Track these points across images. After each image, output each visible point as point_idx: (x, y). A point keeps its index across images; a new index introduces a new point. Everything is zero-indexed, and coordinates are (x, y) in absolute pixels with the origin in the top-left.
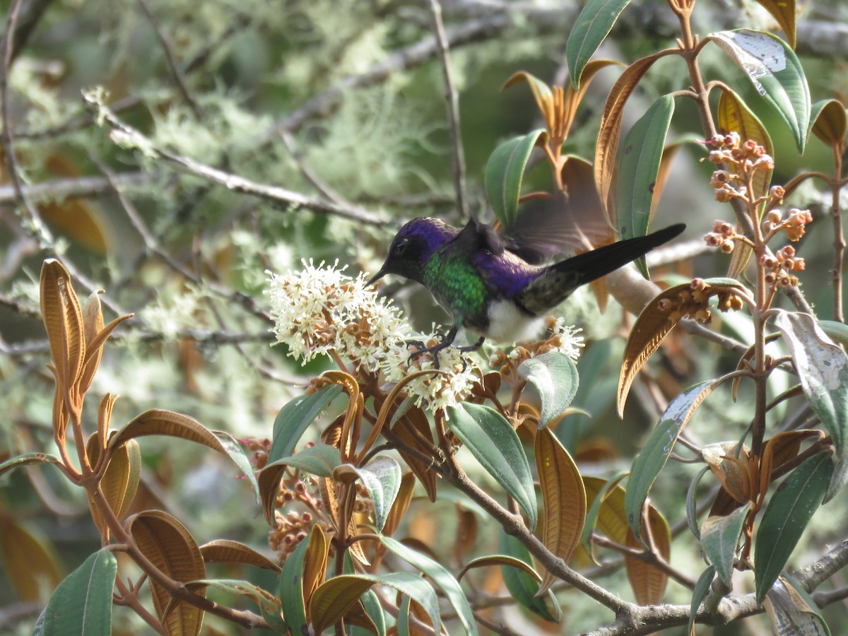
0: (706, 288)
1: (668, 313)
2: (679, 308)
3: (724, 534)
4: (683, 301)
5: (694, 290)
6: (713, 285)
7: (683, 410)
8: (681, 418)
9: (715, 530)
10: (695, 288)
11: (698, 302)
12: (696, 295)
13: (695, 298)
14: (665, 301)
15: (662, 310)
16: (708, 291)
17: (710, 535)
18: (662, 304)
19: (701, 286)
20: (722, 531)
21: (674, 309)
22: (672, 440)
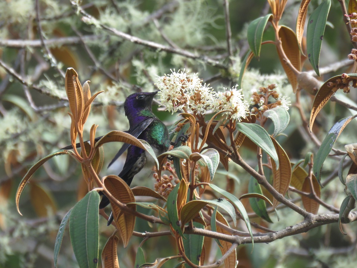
0: (348, 78)
1: (331, 88)
2: (336, 86)
3: (356, 181)
4: (338, 83)
5: (343, 79)
6: (351, 76)
7: (338, 129)
8: (337, 132)
9: (352, 180)
10: (343, 77)
11: (344, 83)
12: (344, 81)
13: (343, 82)
14: (331, 83)
15: (329, 87)
16: (349, 79)
17: (350, 182)
18: (329, 84)
19: (346, 76)
20: (355, 180)
21: (334, 86)
22: (334, 141)
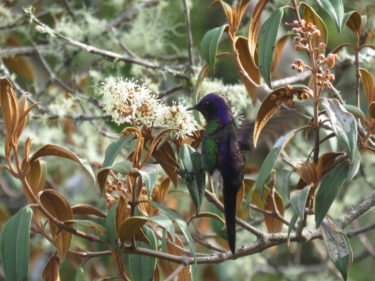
0: (292, 90)
1: (275, 101)
2: (280, 98)
3: (300, 198)
4: (282, 95)
5: (286, 90)
6: (295, 88)
7: (282, 143)
8: (281, 146)
9: (296, 196)
10: (287, 89)
11: (288, 96)
12: (288, 93)
13: (287, 94)
14: (274, 96)
15: (273, 99)
16: (293, 91)
17: (294, 198)
18: (272, 97)
19: (289, 88)
20: (299, 196)
21: (278, 99)
22: (277, 156)
